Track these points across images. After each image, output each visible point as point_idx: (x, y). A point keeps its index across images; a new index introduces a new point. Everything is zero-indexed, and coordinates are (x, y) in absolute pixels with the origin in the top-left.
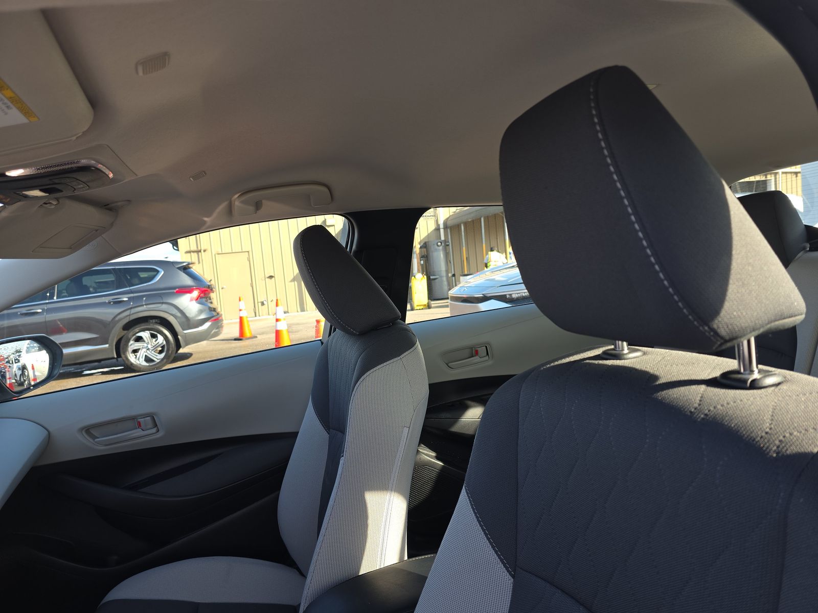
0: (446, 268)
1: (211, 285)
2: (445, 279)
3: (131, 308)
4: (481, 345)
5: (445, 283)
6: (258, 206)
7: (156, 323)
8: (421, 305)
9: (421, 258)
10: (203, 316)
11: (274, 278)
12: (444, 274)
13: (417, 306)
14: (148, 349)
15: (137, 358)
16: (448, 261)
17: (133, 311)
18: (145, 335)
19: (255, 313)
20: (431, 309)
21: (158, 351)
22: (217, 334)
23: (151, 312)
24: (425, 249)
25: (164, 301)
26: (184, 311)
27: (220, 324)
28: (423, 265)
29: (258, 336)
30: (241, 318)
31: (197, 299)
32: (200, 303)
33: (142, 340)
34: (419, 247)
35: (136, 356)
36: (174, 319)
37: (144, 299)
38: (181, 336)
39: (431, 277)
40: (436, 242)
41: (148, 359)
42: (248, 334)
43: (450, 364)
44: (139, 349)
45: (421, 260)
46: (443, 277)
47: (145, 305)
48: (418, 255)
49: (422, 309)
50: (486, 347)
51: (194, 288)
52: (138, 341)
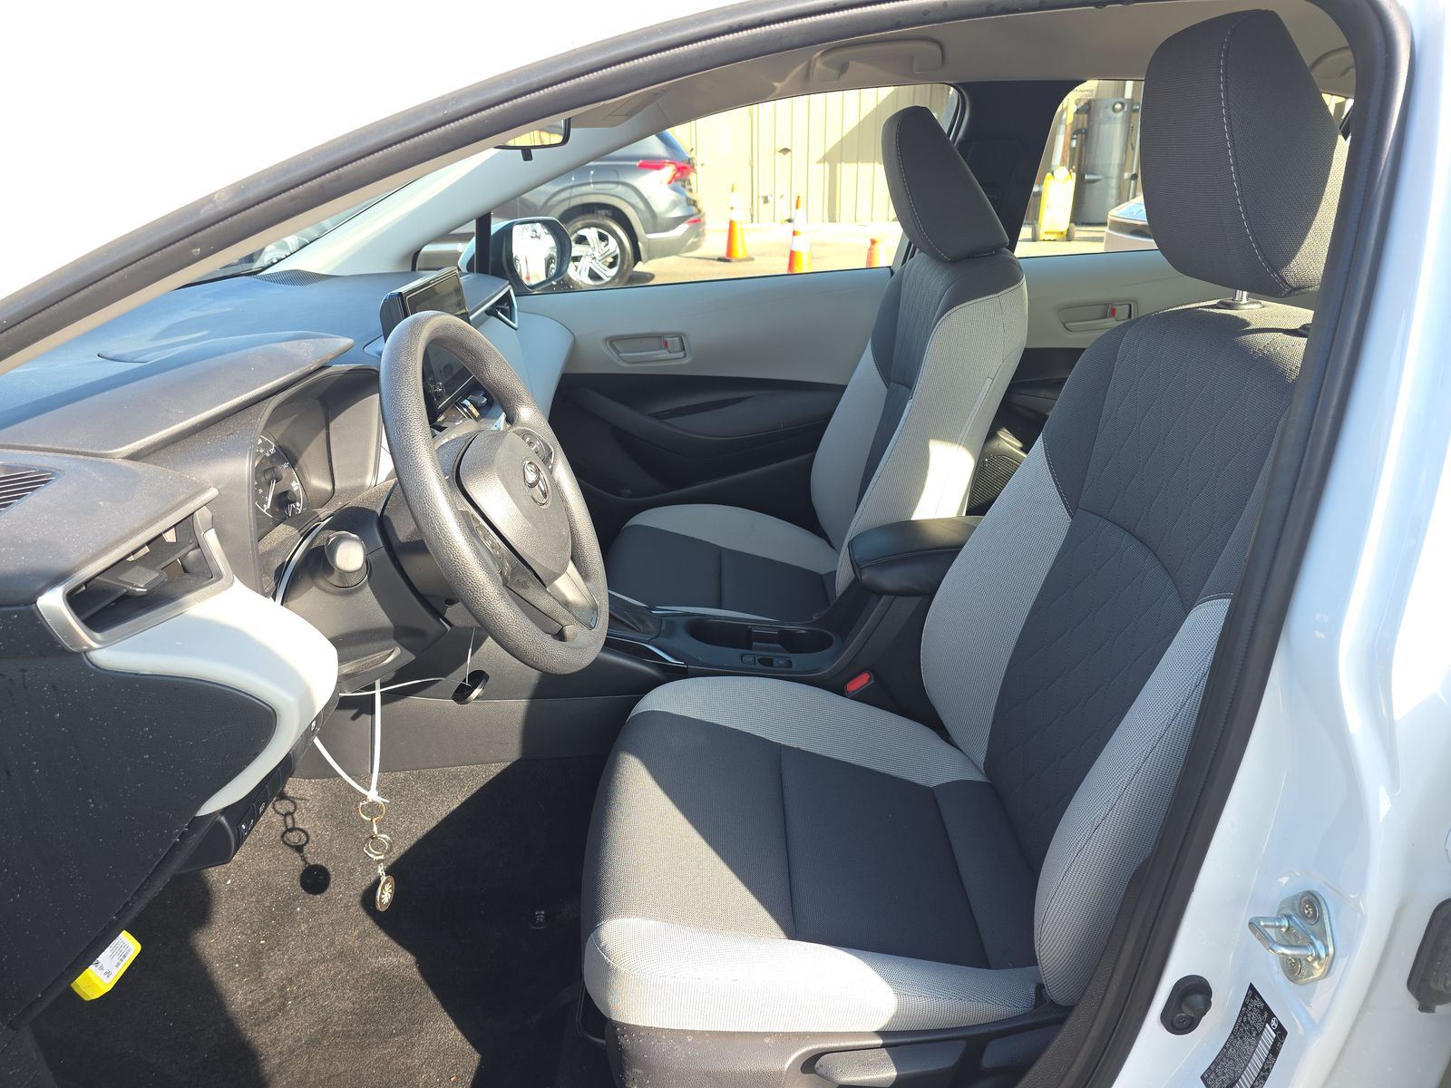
0: (1121, 158)
1: (692, 159)
2: (1113, 183)
3: (572, 187)
4: (1122, 302)
5: (1114, 192)
6: (843, 68)
7: (607, 216)
8: (1053, 233)
9: (1074, 134)
10: (677, 213)
11: (789, 153)
12: (1114, 172)
13: (1046, 233)
14: (594, 258)
15: (578, 271)
16: (1129, 144)
17: (576, 191)
18: (591, 234)
19: (752, 216)
20: (1072, 242)
21: (608, 264)
22: (695, 246)
23: (601, 196)
24: (1086, 116)
25: (621, 180)
26: (649, 200)
27: (701, 230)
28: (1074, 148)
29: (756, 258)
30: (731, 223)
31: (670, 183)
32: (675, 189)
33: (585, 242)
34: (1075, 110)
35: (577, 267)
36: (635, 213)
37: (592, 172)
38: (643, 243)
39: (1086, 177)
40: (1113, 102)
41: (594, 276)
42: (739, 252)
43: (1067, 325)
44: (581, 257)
45: (1072, 139)
46: (1112, 178)
47: (594, 183)
48: (1069, 128)
49: (1055, 240)
50: (1130, 306)
51: (667, 161)
52: (580, 243)
